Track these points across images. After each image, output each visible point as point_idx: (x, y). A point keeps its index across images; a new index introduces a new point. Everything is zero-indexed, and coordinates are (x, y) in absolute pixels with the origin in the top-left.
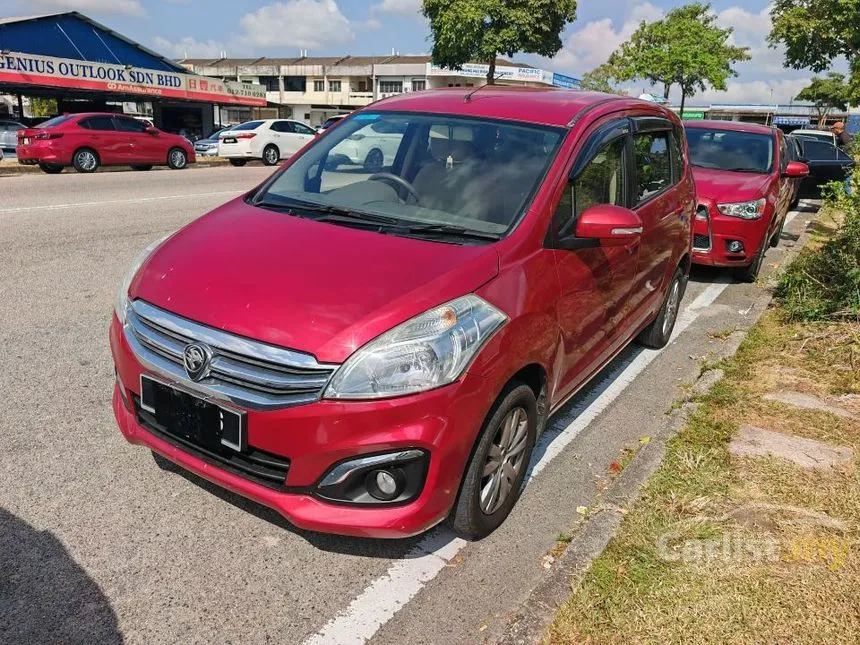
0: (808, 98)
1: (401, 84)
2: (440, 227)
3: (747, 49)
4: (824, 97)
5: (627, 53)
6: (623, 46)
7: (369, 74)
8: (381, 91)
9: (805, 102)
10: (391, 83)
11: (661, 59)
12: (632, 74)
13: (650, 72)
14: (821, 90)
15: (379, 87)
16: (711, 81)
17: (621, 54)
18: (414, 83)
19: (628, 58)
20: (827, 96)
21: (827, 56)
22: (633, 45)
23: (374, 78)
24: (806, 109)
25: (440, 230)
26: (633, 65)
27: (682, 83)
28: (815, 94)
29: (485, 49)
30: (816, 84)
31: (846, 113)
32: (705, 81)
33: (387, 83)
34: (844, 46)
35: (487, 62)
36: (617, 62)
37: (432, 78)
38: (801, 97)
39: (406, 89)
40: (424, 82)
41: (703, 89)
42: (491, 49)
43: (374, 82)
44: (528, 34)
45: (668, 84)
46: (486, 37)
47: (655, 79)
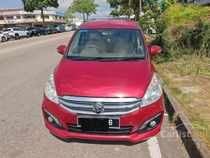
0: (112, 15)
1: (13, 17)
2: (131, 57)
3: (98, 4)
4: (114, 14)
5: (73, 6)
6: (71, 4)
7: (2, 15)
8: (7, 19)
9: (111, 16)
10: (10, 17)
11: (81, 7)
12: (75, 11)
13: (79, 11)
14: (114, 13)
15: (6, 18)
16: (93, 12)
17: (71, 7)
18: (17, 16)
19: (73, 7)
20: (115, 14)
21: (117, 5)
22: (74, 4)
23: (4, 16)
24: (111, 17)
25: (131, 58)
26: (75, 9)
27: (86, 13)
28: (113, 14)
29: (39, 6)
30: (113, 12)
31: (119, 17)
32: (91, 12)
33: (8, 17)
34: (120, 3)
35: (41, 10)
36: (71, 9)
37: (22, 15)
38: (110, 15)
39: (15, 18)
40: (20, 16)
41: (91, 14)
42: (41, 6)
43: (4, 17)
44: (50, 2)
45: (84, 13)
46: (39, 3)
47: (80, 12)
